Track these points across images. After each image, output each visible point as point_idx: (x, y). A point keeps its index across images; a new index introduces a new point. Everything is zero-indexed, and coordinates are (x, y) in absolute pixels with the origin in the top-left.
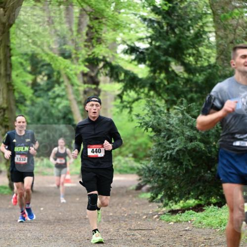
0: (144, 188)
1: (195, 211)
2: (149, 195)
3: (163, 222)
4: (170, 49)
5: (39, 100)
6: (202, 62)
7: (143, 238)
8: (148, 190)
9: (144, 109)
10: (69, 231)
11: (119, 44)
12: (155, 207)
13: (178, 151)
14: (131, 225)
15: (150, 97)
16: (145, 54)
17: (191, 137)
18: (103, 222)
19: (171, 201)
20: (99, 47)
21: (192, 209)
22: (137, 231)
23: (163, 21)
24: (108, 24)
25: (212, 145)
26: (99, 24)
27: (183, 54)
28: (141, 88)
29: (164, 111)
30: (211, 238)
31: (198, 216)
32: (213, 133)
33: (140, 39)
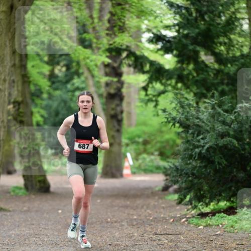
0: (171, 189)
1: (227, 214)
2: (176, 197)
3: (192, 226)
4: (200, 37)
5: (58, 93)
6: (234, 52)
7: (170, 244)
8: (176, 192)
9: (172, 102)
10: (89, 236)
11: (144, 32)
12: (183, 210)
13: (208, 148)
14: (157, 229)
15: (177, 89)
16: (172, 43)
17: (223, 133)
18: (127, 226)
19: (201, 203)
20: (121, 35)
21: (223, 212)
22: (164, 236)
23: (192, 7)
24: (132, 10)
25: (246, 142)
26: (122, 11)
27: (214, 43)
28: (167, 80)
29: (193, 105)
30: (244, 243)
31: (230, 220)
32: (247, 129)
33: (167, 27)
